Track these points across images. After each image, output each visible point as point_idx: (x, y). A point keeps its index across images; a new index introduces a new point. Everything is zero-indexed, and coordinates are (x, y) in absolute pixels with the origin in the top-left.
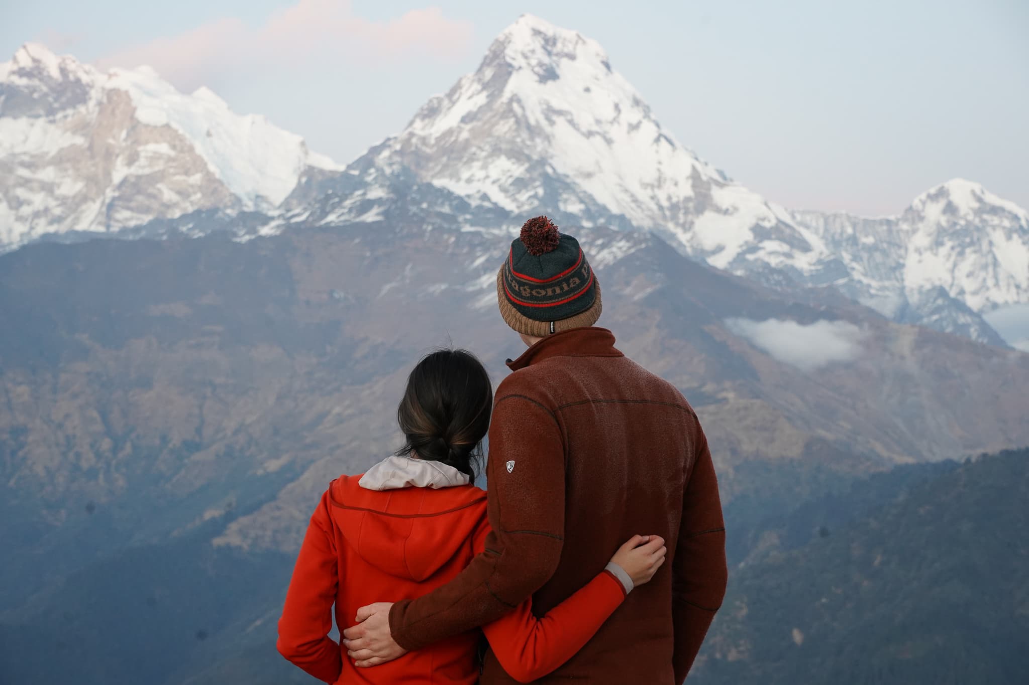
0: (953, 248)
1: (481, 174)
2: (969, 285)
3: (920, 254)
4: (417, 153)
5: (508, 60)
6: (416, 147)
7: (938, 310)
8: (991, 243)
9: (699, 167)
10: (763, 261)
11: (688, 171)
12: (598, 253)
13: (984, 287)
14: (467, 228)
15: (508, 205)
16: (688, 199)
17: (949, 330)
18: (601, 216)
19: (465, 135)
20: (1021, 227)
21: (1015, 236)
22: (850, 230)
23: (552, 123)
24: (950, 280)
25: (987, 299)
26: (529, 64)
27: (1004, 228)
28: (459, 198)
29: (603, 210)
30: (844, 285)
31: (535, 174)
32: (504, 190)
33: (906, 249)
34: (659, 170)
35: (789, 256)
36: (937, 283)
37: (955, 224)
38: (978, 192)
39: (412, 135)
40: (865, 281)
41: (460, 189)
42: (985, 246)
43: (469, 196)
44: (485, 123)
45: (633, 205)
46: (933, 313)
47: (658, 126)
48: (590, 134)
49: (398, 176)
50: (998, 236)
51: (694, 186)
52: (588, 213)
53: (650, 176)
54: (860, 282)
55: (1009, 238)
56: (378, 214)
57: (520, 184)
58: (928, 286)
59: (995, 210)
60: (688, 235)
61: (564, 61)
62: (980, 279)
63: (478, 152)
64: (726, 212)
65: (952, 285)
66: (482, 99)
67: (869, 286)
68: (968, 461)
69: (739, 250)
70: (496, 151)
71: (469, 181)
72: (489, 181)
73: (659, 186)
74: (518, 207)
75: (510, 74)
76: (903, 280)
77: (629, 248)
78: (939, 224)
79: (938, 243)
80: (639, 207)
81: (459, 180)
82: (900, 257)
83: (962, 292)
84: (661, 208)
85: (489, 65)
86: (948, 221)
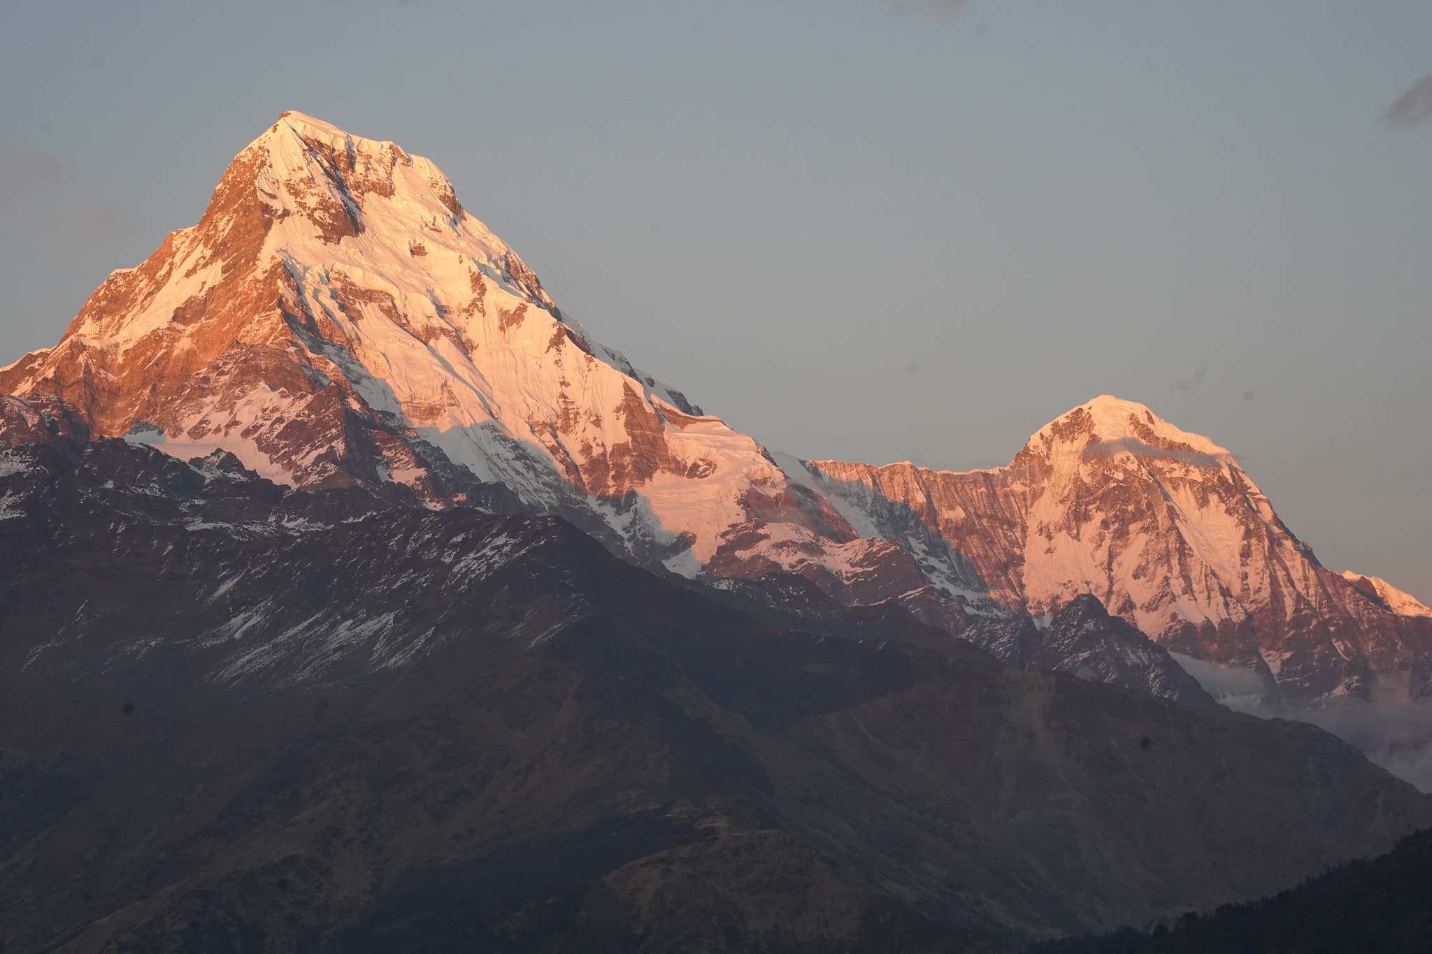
0: (1105, 524)
1: (222, 418)
2: (1141, 592)
3: (1050, 537)
4: (89, 380)
5: (262, 197)
6: (88, 371)
7: (1087, 641)
8: (1171, 511)
9: (638, 388)
10: (766, 560)
11: (618, 397)
12: (457, 559)
13: (1165, 594)
14: (198, 525)
15: (278, 475)
16: (620, 450)
17: (1111, 678)
18: (459, 489)
19: (184, 344)
20: (1222, 480)
21: (1214, 498)
22: (920, 498)
23: (354, 317)
24: (1105, 585)
25: (1174, 617)
26: (303, 205)
27: (1192, 483)
28: (179, 466)
29: (463, 477)
30: (915, 601)
31: (328, 414)
32: (265, 446)
33: (1024, 529)
34: (563, 396)
35: (813, 548)
36: (1083, 590)
37: (1107, 479)
38: (1143, 419)
39: (78, 347)
40: (954, 590)
41: (179, 448)
42: (1162, 518)
43: (198, 462)
44: (222, 322)
45: (519, 465)
46: (1078, 648)
47: (556, 313)
48: (427, 336)
49: (53, 428)
50: (1184, 499)
51: (629, 425)
52: (435, 485)
53: (548, 410)
54: (944, 592)
55: (1203, 503)
56: (12, 507)
57: (298, 433)
58: (1068, 597)
59: (1175, 451)
60: (626, 518)
61: (371, 197)
62: (1159, 579)
63: (213, 376)
64: (693, 471)
65: (1110, 593)
66: (214, 275)
67: (962, 599)
68: (1162, 929)
69: (722, 542)
70: (249, 373)
71: (198, 432)
72: (236, 432)
73: (566, 429)
74: (297, 479)
75: (268, 225)
76: (1022, 586)
77: (516, 547)
78: (1077, 480)
79: (1080, 517)
80: (529, 468)
81: (178, 431)
82: (1014, 543)
83: (1128, 605)
84: (571, 468)
85: (224, 209)
86: (1093, 475)
